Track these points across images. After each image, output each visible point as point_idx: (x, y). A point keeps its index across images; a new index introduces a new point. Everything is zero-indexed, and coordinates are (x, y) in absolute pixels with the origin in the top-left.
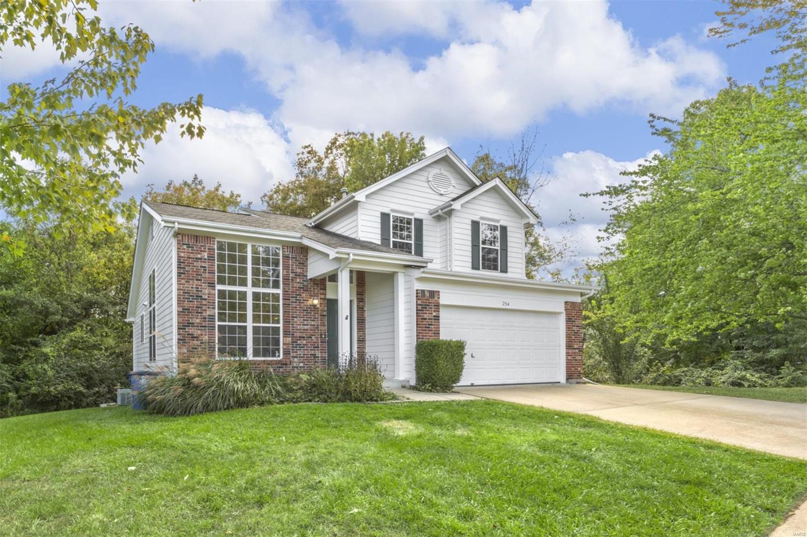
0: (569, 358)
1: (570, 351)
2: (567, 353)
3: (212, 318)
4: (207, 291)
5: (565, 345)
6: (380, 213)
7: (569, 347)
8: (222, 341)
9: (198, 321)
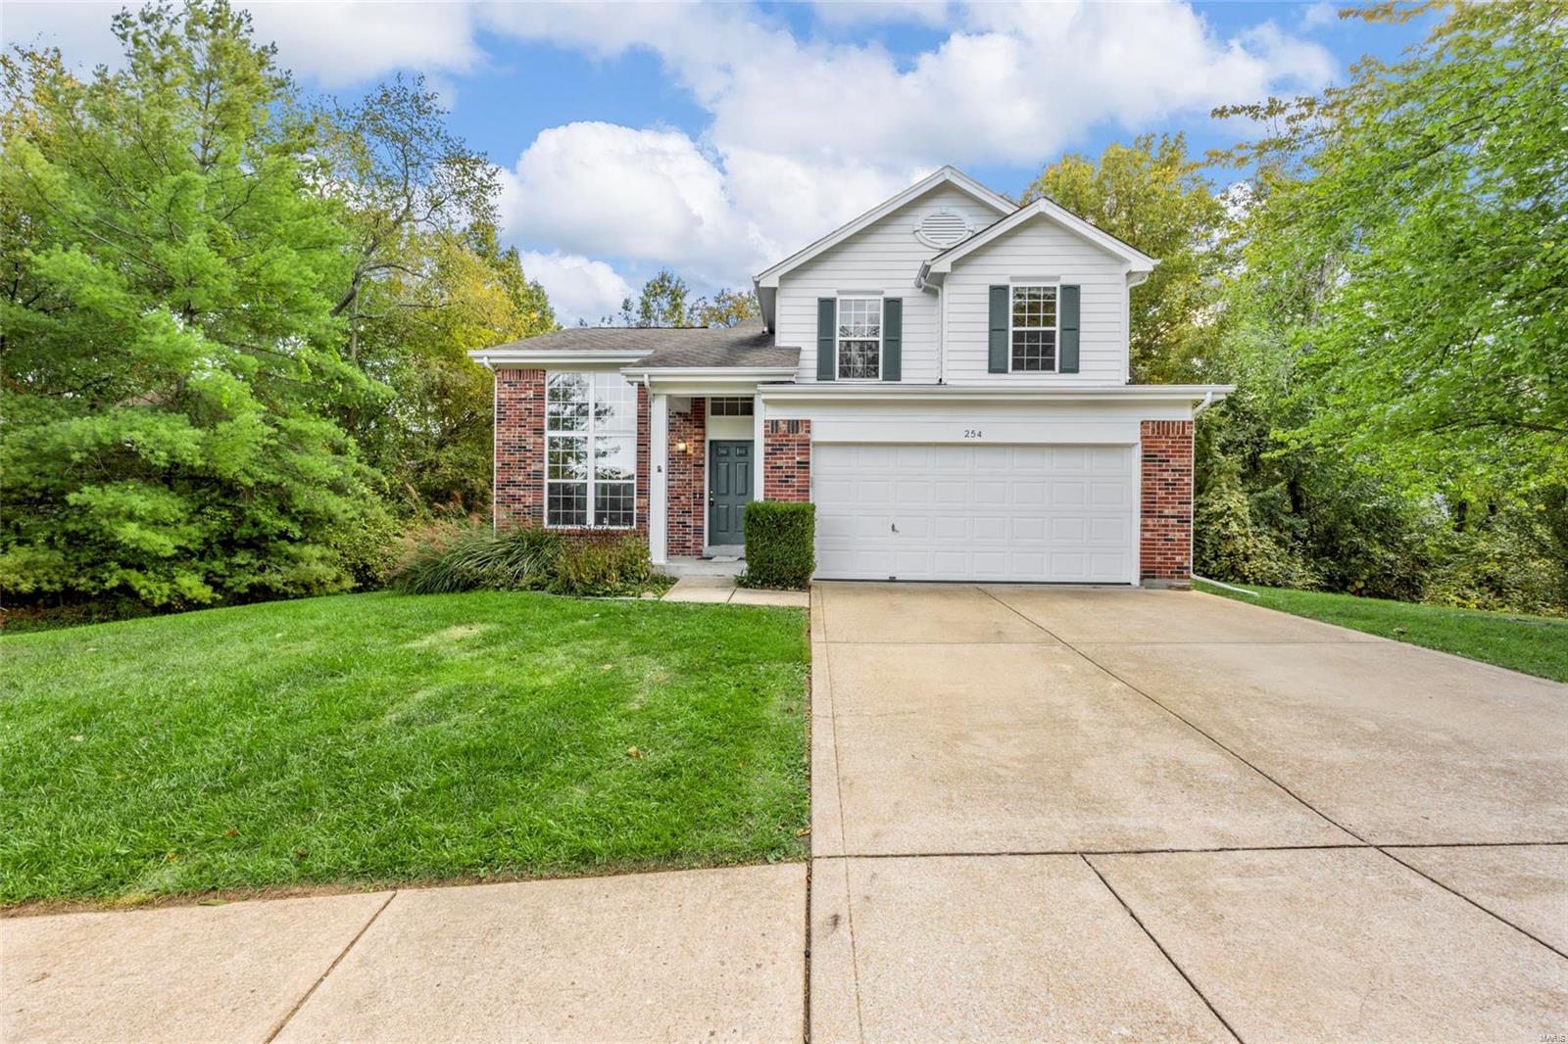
0: (1148, 535)
1: (1150, 521)
2: (1142, 525)
3: (539, 475)
4: (532, 440)
5: (1140, 510)
6: (816, 300)
7: (1147, 513)
8: (553, 503)
9: (521, 478)
